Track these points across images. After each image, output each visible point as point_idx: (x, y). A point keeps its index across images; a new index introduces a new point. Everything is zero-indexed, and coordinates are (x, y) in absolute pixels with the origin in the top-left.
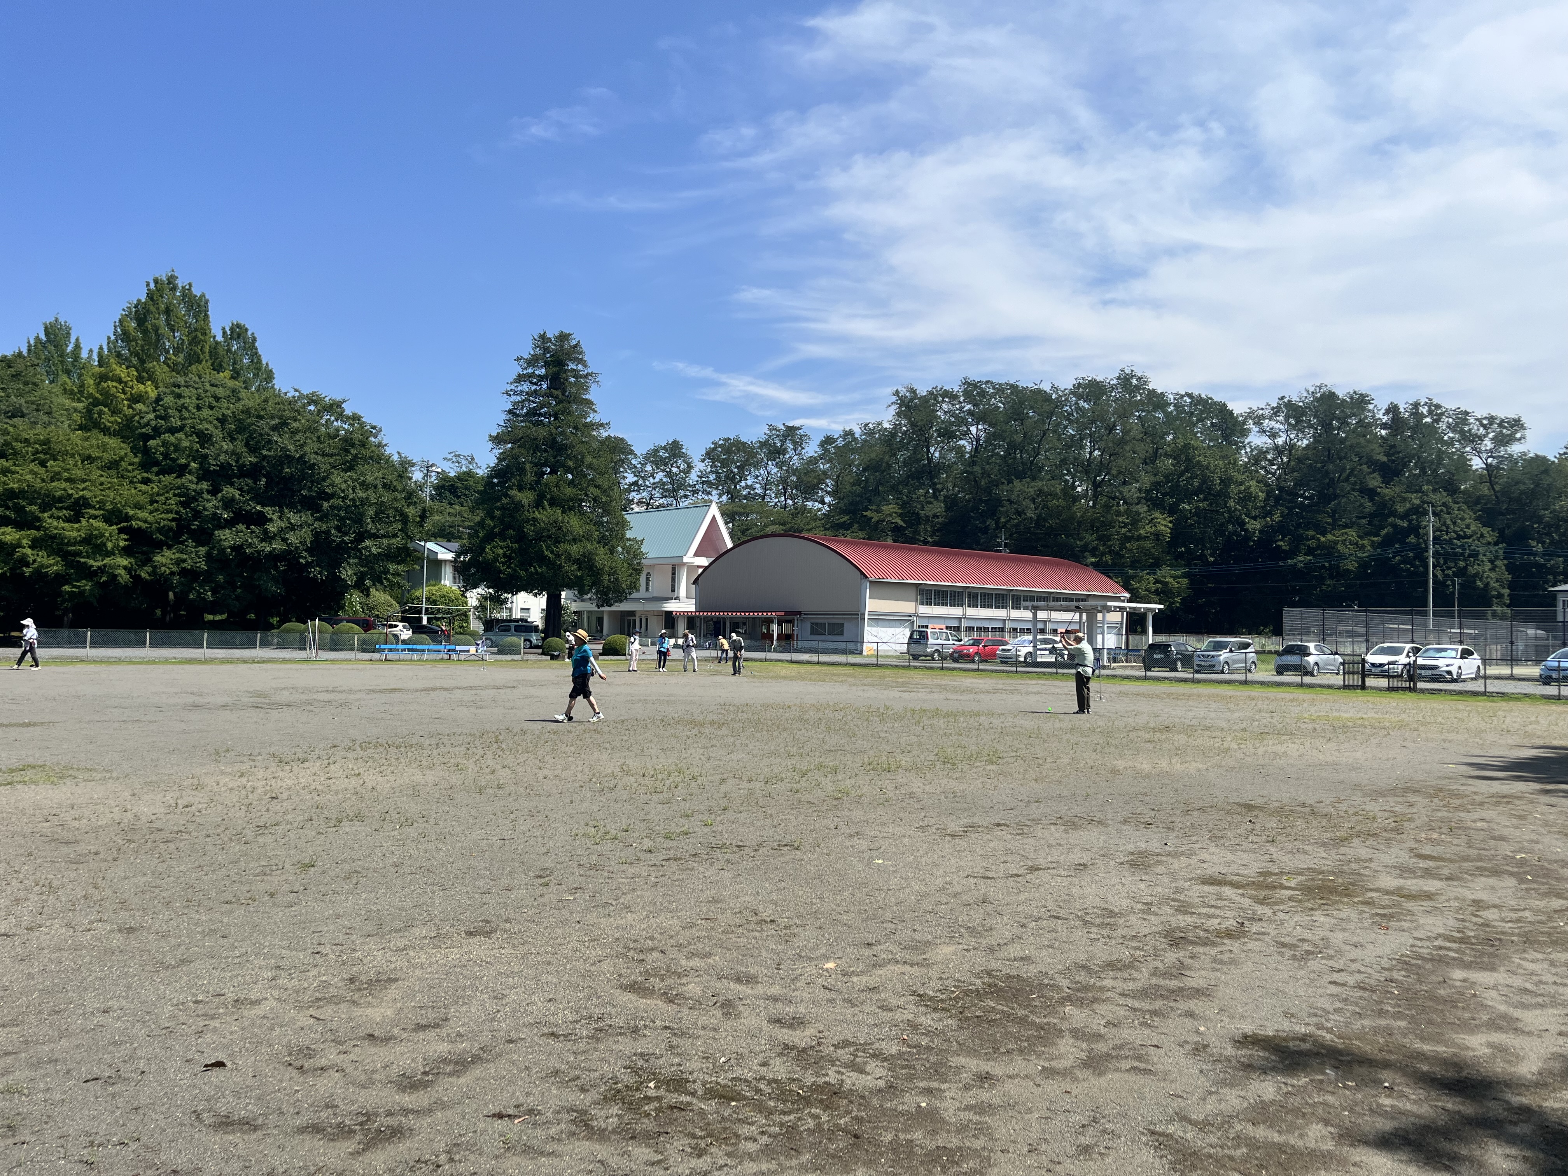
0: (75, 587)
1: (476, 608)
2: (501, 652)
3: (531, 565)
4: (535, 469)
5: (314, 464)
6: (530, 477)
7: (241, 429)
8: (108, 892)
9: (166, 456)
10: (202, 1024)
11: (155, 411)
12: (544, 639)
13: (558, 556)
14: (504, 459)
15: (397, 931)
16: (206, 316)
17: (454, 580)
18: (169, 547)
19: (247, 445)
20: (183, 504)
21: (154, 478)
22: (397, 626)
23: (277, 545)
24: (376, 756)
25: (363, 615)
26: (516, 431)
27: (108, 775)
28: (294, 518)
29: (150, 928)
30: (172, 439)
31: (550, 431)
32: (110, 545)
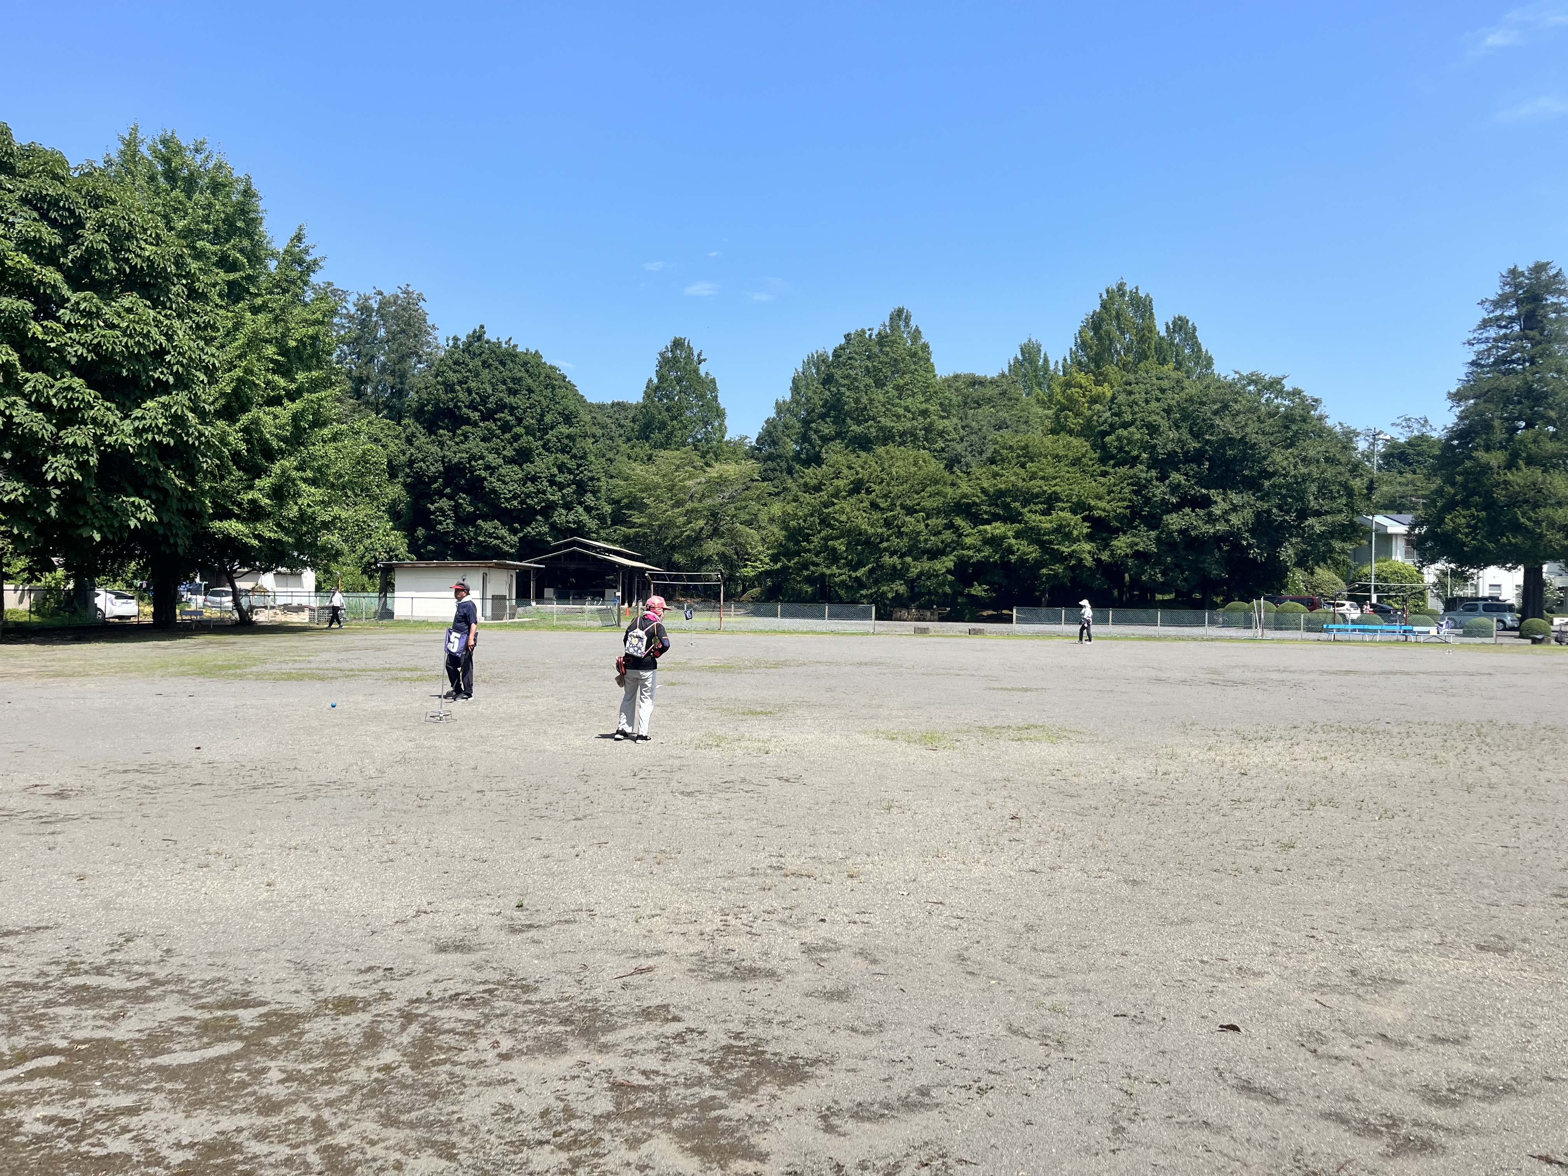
0: (1051, 570)
1: (1434, 585)
2: (1467, 634)
3: (1502, 535)
4: (1506, 424)
5: (1255, 444)
6: (1499, 435)
7: (1185, 417)
8: (1110, 845)
9: (1120, 449)
10: (1211, 984)
11: (1110, 409)
12: (1521, 620)
13: (1538, 523)
14: (1466, 418)
15: (1397, 930)
16: (1152, 314)
17: (1408, 554)
18: (1125, 533)
19: (1191, 431)
20: (1135, 492)
21: (1111, 470)
22: (1343, 605)
23: (1221, 527)
24: (1341, 741)
25: (1306, 594)
26: (1482, 384)
27: (1095, 739)
28: (1236, 498)
29: (1150, 884)
30: (1125, 433)
31: (1525, 379)
32: (1075, 533)
